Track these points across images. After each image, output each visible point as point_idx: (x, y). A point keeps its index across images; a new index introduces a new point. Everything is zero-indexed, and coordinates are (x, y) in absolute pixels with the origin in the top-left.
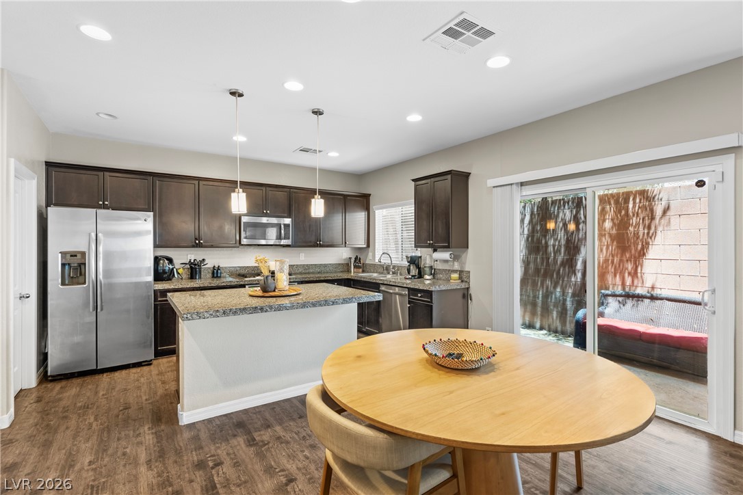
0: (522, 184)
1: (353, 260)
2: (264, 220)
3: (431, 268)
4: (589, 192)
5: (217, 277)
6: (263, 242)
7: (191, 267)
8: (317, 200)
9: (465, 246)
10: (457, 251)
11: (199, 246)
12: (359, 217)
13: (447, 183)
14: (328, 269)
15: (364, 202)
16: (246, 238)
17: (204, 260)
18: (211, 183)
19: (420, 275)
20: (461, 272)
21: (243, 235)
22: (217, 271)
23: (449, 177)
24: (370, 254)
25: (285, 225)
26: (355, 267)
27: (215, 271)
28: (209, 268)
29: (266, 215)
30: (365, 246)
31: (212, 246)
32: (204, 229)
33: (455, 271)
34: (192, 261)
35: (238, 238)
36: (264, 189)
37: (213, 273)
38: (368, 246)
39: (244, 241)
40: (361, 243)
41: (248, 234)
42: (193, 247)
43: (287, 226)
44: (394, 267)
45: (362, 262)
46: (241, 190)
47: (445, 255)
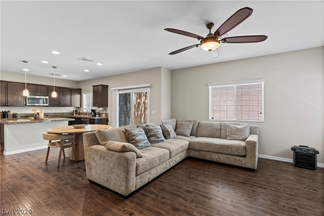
0: (119, 90)
1: (75, 111)
2: (37, 97)
3: (98, 113)
4: (131, 93)
5: (15, 117)
6: (37, 105)
7: (3, 114)
8: (54, 93)
9: (107, 106)
10: (105, 108)
11: (8, 106)
12: (78, 96)
13: (100, 88)
14: (64, 115)
15: (79, 91)
16: (28, 103)
17: (9, 111)
18: (13, 83)
19: (95, 115)
20: (106, 114)
21: (27, 102)
22: (15, 115)
23: (101, 86)
24: (82, 109)
25: (45, 99)
26: (75, 113)
27: (14, 115)
28: (12, 114)
29: (37, 95)
30: (80, 106)
31: (13, 106)
32: (10, 99)
33: (104, 114)
34: (4, 111)
35: (25, 103)
36: (36, 86)
37: (13, 116)
38: (81, 106)
39: (28, 104)
40: (78, 106)
41: (29, 102)
42: (5, 106)
43: (46, 99)
44: (88, 113)
45: (78, 112)
46: (27, 89)
47: (101, 109)
